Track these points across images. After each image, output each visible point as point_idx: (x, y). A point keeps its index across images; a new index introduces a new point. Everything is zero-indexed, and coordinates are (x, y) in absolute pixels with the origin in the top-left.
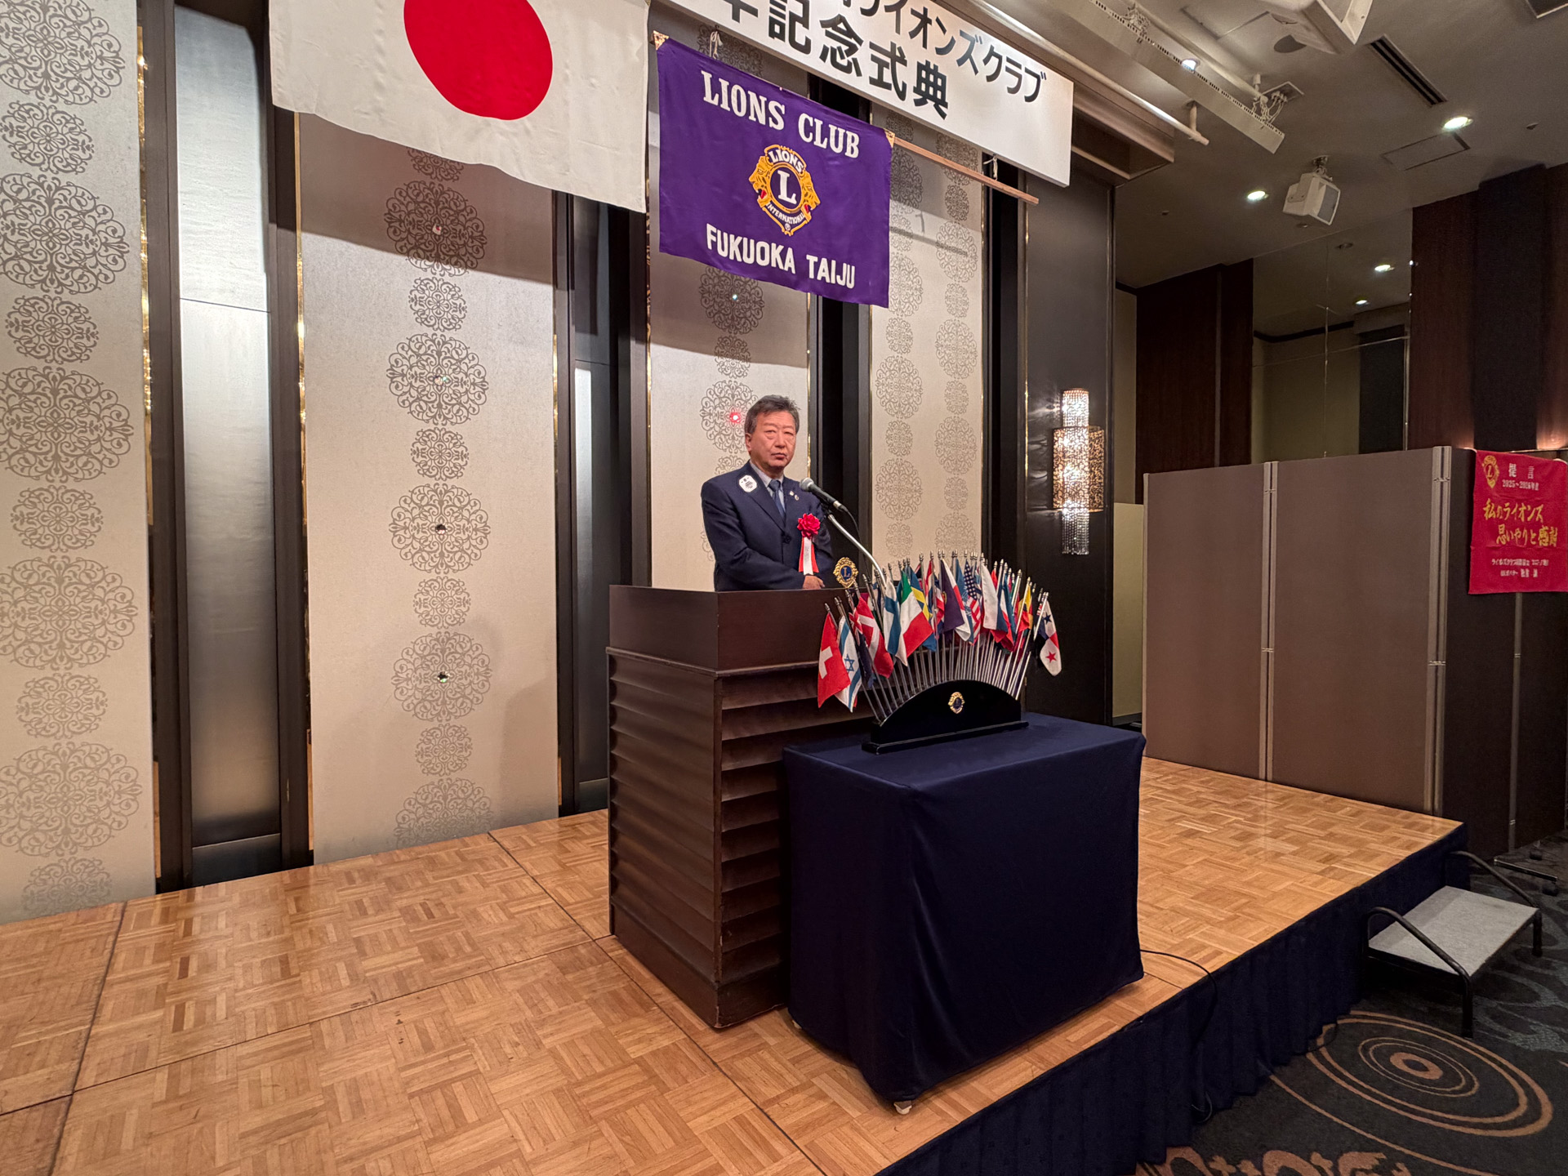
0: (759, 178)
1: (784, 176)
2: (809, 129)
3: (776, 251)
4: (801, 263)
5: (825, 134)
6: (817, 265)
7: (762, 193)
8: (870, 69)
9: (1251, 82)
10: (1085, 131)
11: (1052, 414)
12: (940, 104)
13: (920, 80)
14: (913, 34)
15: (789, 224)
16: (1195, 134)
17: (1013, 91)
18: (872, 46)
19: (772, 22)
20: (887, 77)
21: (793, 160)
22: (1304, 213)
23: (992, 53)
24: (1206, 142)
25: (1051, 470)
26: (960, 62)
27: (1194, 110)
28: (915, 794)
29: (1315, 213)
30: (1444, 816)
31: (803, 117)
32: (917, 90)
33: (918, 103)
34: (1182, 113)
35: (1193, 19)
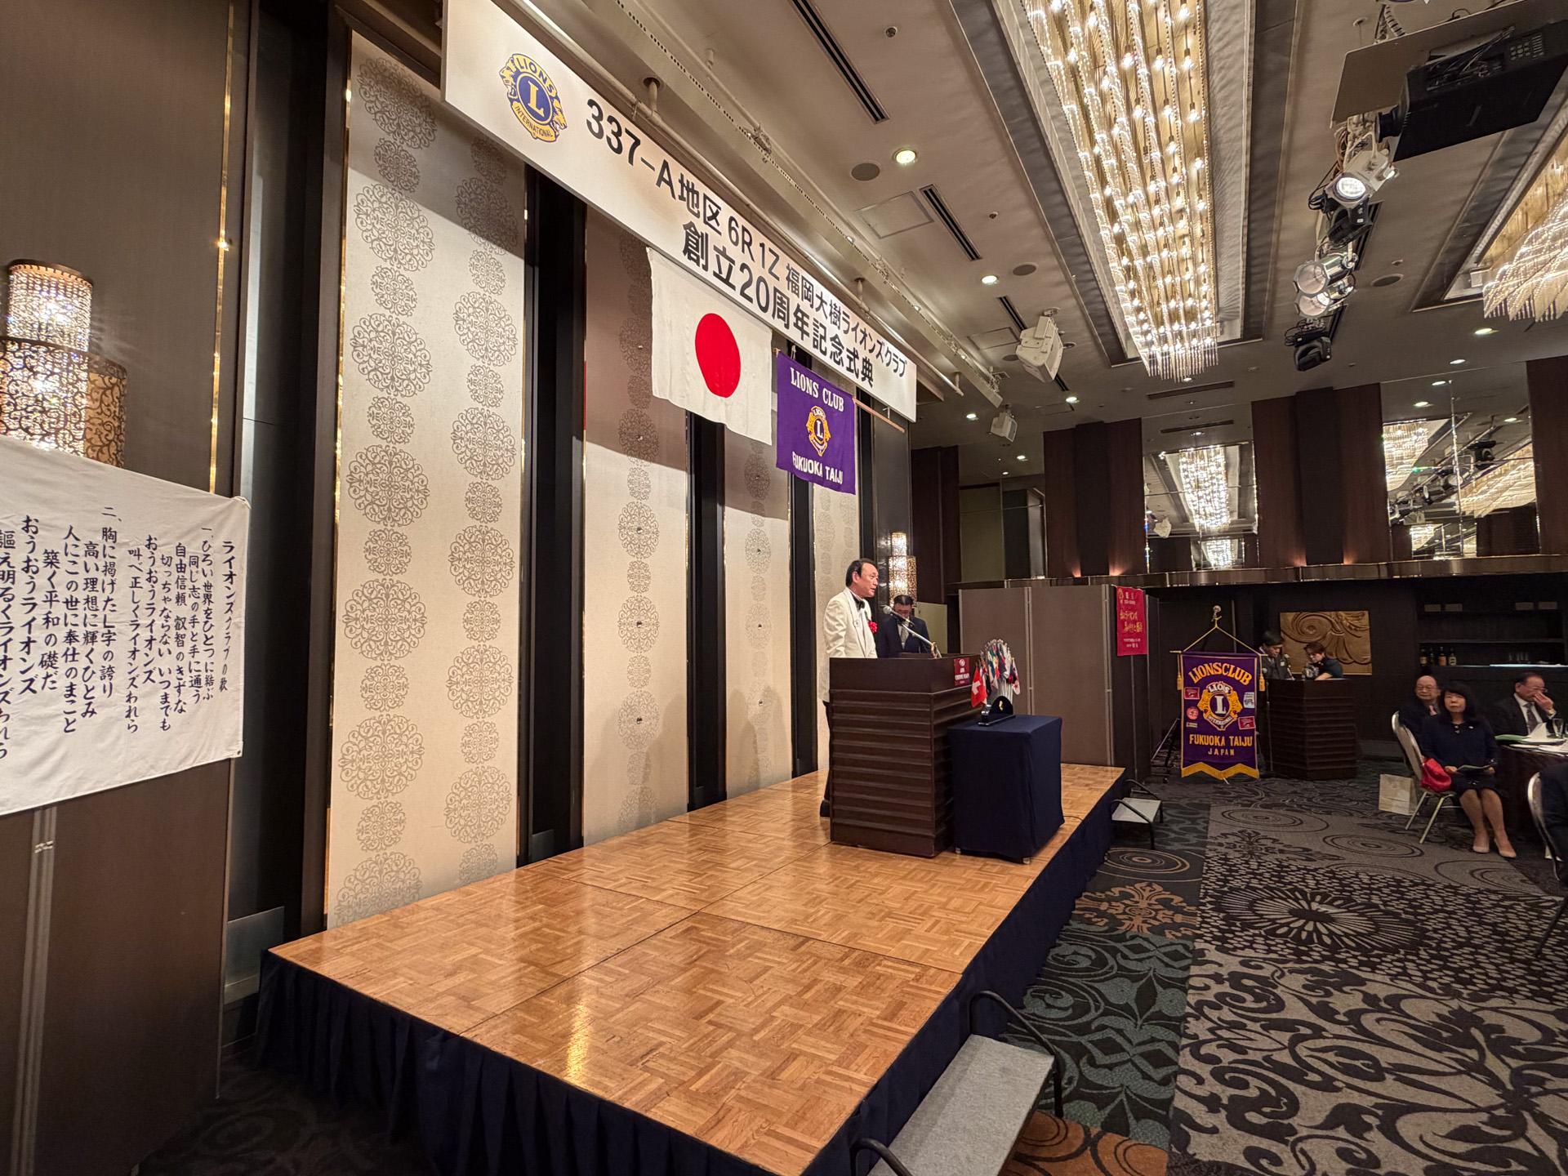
0: (810, 426)
1: (819, 423)
2: (827, 397)
3: (817, 464)
4: (824, 471)
5: (832, 400)
6: (829, 471)
7: (810, 433)
8: (846, 362)
9: (988, 370)
10: (921, 391)
11: (886, 548)
12: (871, 379)
13: (864, 367)
14: (861, 342)
15: (821, 449)
16: (959, 391)
17: (895, 371)
18: (848, 350)
19: (814, 339)
20: (853, 368)
21: (821, 414)
22: (1002, 435)
23: (888, 351)
24: (962, 394)
25: (888, 582)
26: (877, 356)
27: (957, 377)
28: (1029, 735)
29: (1007, 435)
30: (1116, 766)
31: (825, 390)
32: (862, 373)
33: (863, 379)
34: (952, 376)
35: (971, 341)
